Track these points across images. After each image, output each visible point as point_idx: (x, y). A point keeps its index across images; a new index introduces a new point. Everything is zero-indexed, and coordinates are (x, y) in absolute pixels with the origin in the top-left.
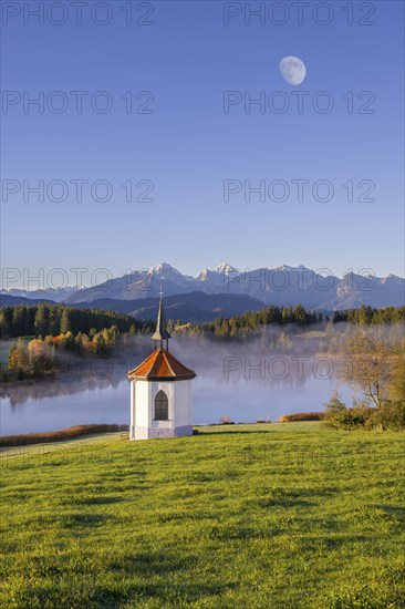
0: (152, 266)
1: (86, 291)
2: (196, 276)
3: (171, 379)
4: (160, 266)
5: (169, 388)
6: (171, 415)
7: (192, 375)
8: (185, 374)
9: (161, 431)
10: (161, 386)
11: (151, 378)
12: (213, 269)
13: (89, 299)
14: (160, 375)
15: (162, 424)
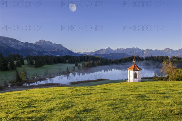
0: (106, 48)
1: (93, 53)
2: (115, 50)
3: (138, 70)
4: (107, 48)
5: (137, 72)
6: (137, 77)
7: (142, 70)
8: (140, 69)
9: (135, 81)
10: (135, 72)
11: (134, 70)
12: (118, 48)
13: (94, 54)
14: (135, 69)
15: (135, 79)
